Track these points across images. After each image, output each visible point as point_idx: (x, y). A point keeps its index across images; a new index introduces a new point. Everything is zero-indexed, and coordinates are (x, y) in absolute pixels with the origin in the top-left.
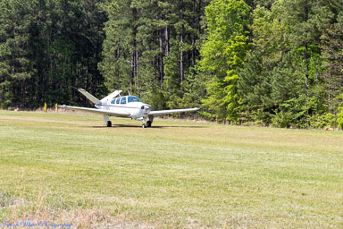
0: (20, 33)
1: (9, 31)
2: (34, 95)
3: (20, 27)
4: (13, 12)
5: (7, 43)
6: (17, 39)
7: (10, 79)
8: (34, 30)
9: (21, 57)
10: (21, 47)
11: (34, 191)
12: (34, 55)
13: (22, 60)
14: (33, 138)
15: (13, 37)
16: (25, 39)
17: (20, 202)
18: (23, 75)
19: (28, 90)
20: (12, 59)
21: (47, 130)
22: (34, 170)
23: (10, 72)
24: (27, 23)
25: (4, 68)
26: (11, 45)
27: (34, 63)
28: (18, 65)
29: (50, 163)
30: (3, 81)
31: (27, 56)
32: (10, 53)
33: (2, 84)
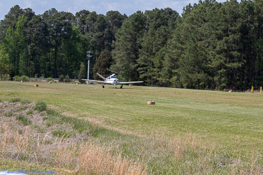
0: (234, 32)
1: (225, 31)
2: (243, 80)
3: (233, 28)
4: (228, 16)
5: (224, 40)
6: (231, 37)
7: (226, 68)
8: (244, 31)
9: (235, 51)
10: (234, 43)
11: (247, 154)
12: (244, 47)
13: (235, 53)
14: (244, 113)
15: (228, 36)
16: (237, 36)
17: (237, 162)
18: (235, 65)
19: (239, 76)
20: (226, 52)
21: (254, 107)
22: (246, 138)
23: (226, 62)
24: (239, 25)
25: (221, 59)
26: (226, 42)
27: (243, 55)
28: (231, 57)
29: (259, 133)
30: (220, 69)
31: (239, 51)
32: (226, 48)
33: (219, 72)
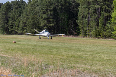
0: (50, 11)
1: (47, 10)
2: (55, 31)
3: (50, 9)
4: (48, 4)
5: (46, 14)
6: (49, 13)
7: (47, 26)
8: (55, 10)
9: (51, 18)
10: (50, 15)
11: (56, 63)
12: (55, 17)
13: (51, 20)
14: (55, 45)
15: (48, 12)
16: (52, 12)
17: (52, 67)
18: (51, 25)
19: (53, 30)
20: (47, 19)
21: (59, 43)
22: (56, 56)
23: (47, 23)
24: (52, 7)
25: (45, 22)
26: (47, 15)
27: (55, 20)
28: (49, 21)
29: (61, 54)
30: (45, 27)
31: (53, 18)
32: (47, 17)
33: (44, 28)
